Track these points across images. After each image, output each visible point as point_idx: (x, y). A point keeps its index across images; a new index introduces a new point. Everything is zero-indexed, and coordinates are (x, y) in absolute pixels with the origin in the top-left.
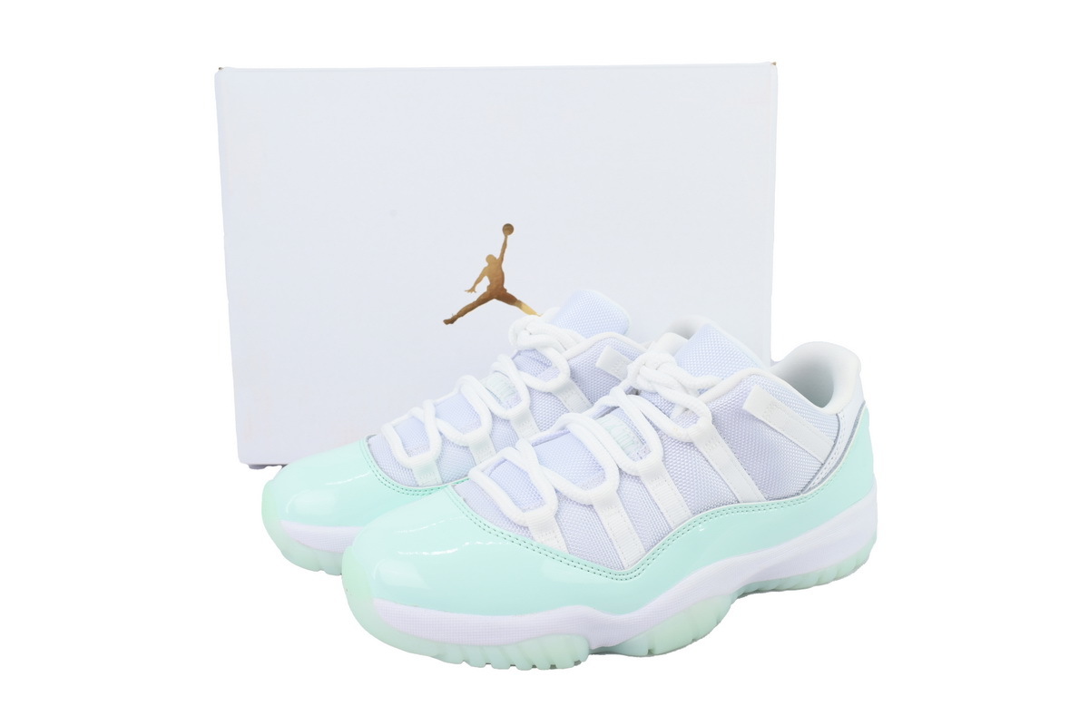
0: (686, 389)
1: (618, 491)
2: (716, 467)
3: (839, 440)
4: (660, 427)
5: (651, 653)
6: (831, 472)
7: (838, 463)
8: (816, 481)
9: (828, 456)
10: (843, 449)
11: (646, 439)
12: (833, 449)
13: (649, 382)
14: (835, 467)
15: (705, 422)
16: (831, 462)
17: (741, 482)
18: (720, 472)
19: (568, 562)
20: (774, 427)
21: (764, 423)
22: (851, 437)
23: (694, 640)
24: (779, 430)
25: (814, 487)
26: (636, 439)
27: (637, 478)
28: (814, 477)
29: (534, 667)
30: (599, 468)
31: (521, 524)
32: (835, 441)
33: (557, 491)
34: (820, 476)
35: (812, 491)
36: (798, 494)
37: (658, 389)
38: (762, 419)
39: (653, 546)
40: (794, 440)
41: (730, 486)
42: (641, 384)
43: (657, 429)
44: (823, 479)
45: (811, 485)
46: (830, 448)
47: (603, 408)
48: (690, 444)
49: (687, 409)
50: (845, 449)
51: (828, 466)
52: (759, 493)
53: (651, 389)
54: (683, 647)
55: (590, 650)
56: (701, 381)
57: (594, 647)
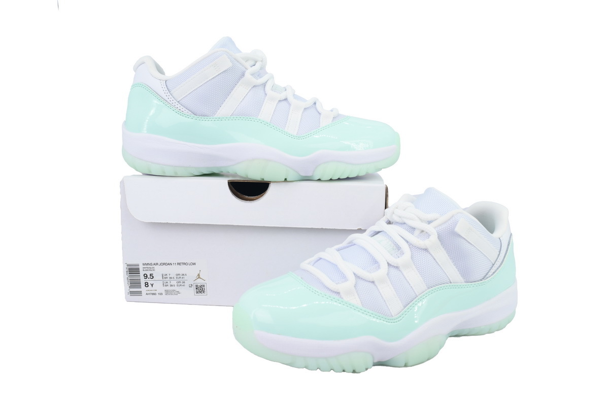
0: (422, 220)
1: (388, 274)
2: (440, 263)
3: (501, 252)
4: (408, 241)
5: (406, 366)
6: (498, 269)
7: (501, 264)
8: (490, 274)
9: (496, 260)
10: (503, 258)
11: (401, 247)
12: (498, 256)
13: (400, 217)
14: (500, 266)
15: (434, 238)
16: (498, 264)
17: (452, 272)
18: (441, 265)
19: (362, 311)
20: (470, 242)
21: (465, 239)
22: (507, 251)
23: (428, 359)
24: (472, 243)
25: (489, 277)
26: (395, 247)
27: (397, 267)
28: (489, 271)
29: (344, 371)
30: (375, 262)
31: (335, 291)
32: (500, 252)
33: (354, 274)
34: (492, 271)
35: (488, 279)
36: (481, 280)
37: (406, 221)
38: (465, 237)
39: (407, 305)
40: (480, 250)
41: (447, 274)
42: (395, 218)
43: (407, 242)
44: (494, 273)
45: (488, 276)
46: (497, 256)
47: (372, 232)
48: (426, 250)
49: (423, 231)
50: (504, 257)
51: (496, 266)
52: (461, 278)
53: (401, 221)
54: (422, 363)
55: (374, 363)
56: (430, 216)
57: (376, 361)
